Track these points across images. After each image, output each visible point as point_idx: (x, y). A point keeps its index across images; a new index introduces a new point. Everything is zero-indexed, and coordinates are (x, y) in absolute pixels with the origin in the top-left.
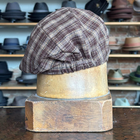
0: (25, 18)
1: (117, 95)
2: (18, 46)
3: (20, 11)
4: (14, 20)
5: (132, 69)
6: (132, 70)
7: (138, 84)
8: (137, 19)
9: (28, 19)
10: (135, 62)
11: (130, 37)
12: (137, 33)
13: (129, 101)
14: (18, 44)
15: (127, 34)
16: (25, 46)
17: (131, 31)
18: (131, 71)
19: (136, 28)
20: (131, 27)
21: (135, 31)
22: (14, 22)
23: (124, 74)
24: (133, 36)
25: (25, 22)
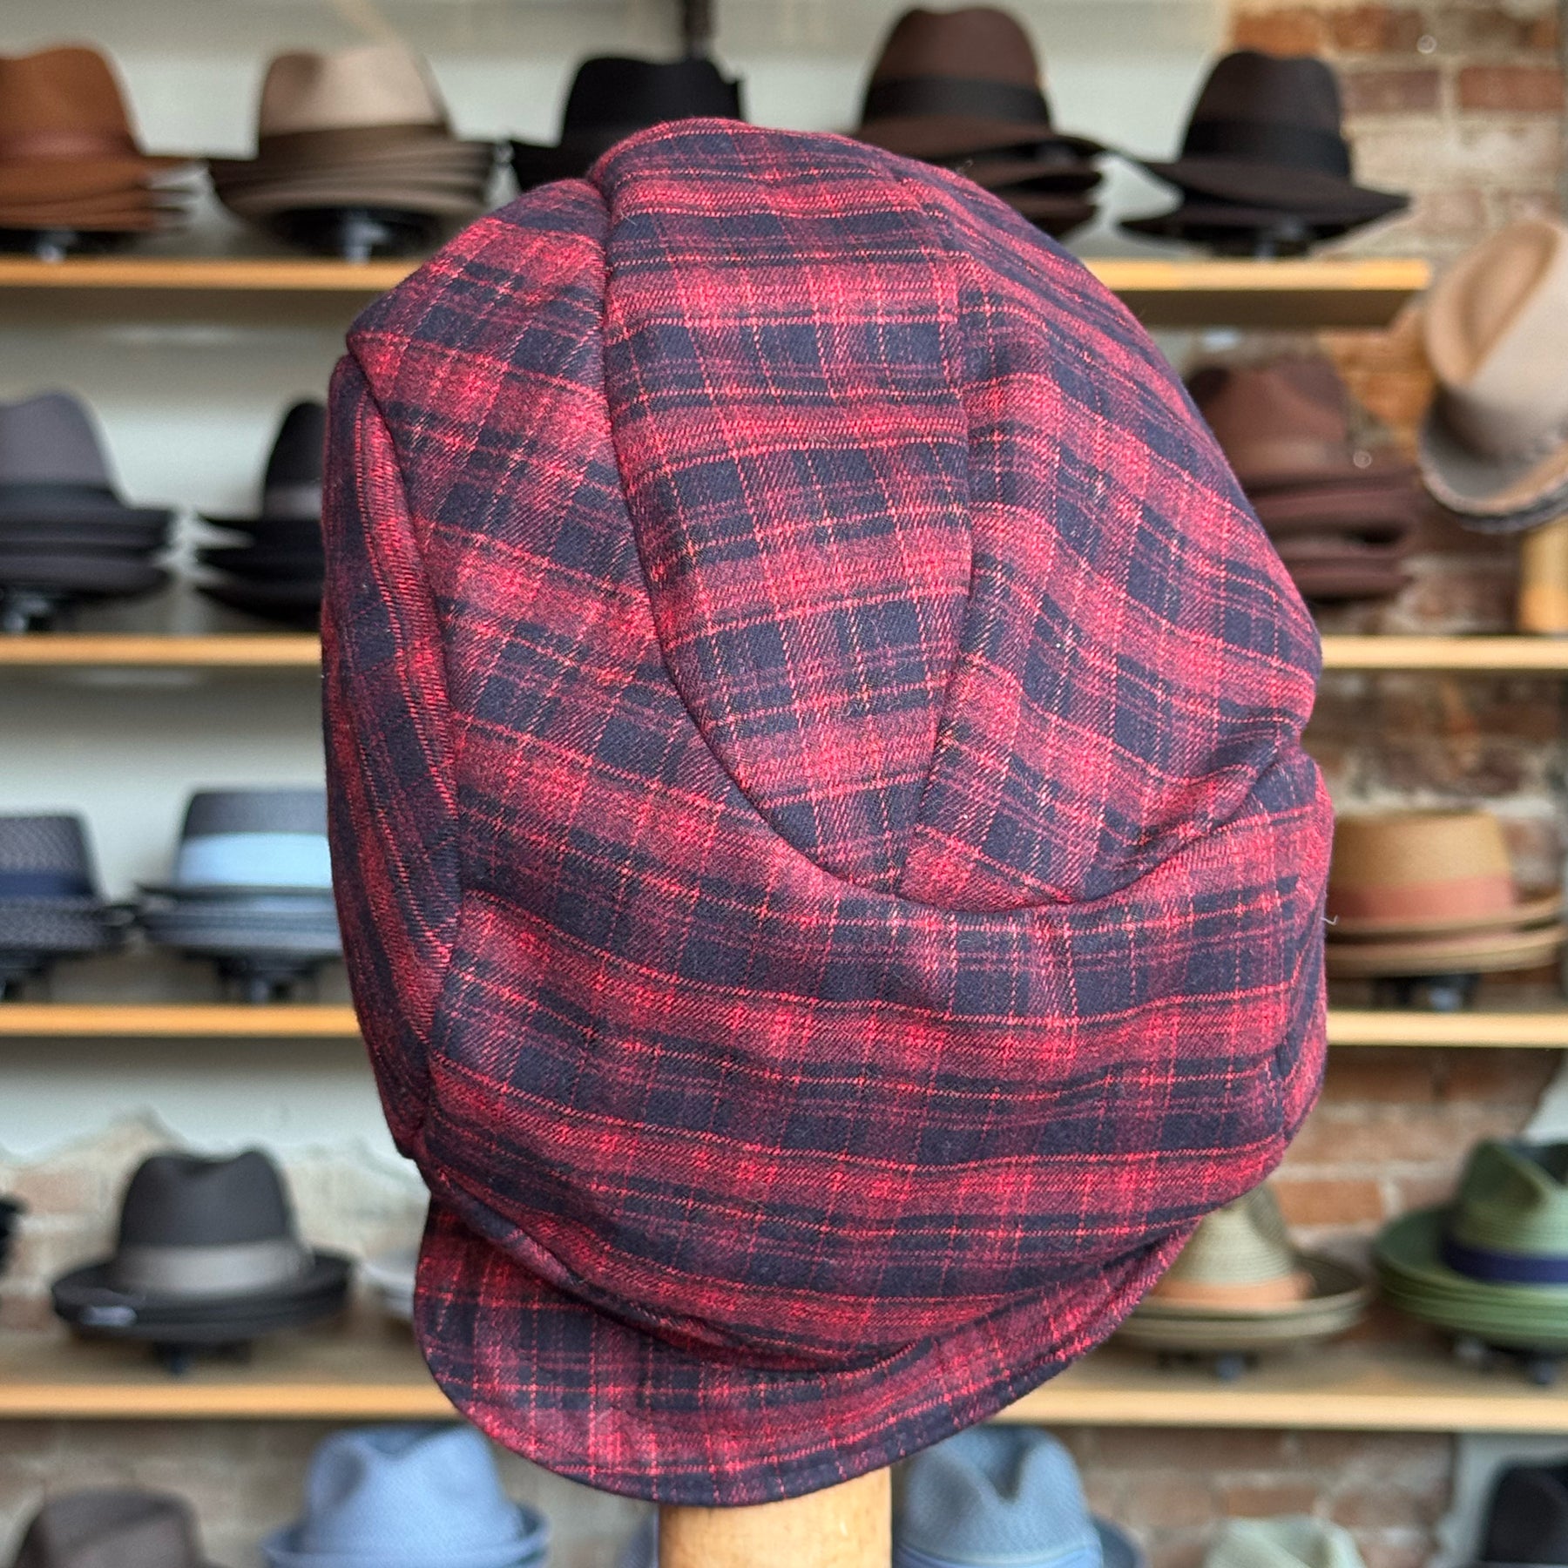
0: (163, 580)
1: (1226, 1480)
2: (74, 904)
3: (106, 493)
4: (38, 605)
5: (1408, 1170)
6: (1405, 1185)
7: (1471, 1352)
8: (1463, 598)
9: (204, 592)
10: (1442, 1091)
11: (1384, 801)
12: (1469, 752)
13: (1363, 1553)
14: (81, 884)
15: (1352, 767)
16: (155, 905)
17: (1396, 739)
18: (1393, 1202)
19: (1453, 699)
20: (1395, 686)
21: (1442, 728)
22: (38, 626)
23: (1306, 1237)
24: (1425, 799)
25: (161, 628)
